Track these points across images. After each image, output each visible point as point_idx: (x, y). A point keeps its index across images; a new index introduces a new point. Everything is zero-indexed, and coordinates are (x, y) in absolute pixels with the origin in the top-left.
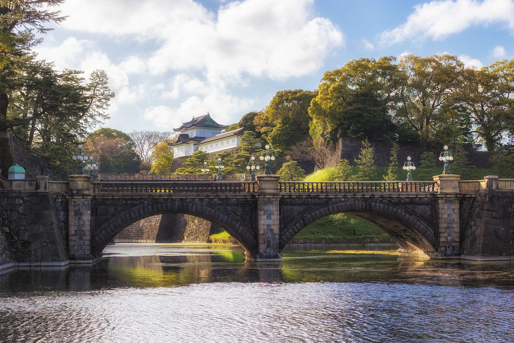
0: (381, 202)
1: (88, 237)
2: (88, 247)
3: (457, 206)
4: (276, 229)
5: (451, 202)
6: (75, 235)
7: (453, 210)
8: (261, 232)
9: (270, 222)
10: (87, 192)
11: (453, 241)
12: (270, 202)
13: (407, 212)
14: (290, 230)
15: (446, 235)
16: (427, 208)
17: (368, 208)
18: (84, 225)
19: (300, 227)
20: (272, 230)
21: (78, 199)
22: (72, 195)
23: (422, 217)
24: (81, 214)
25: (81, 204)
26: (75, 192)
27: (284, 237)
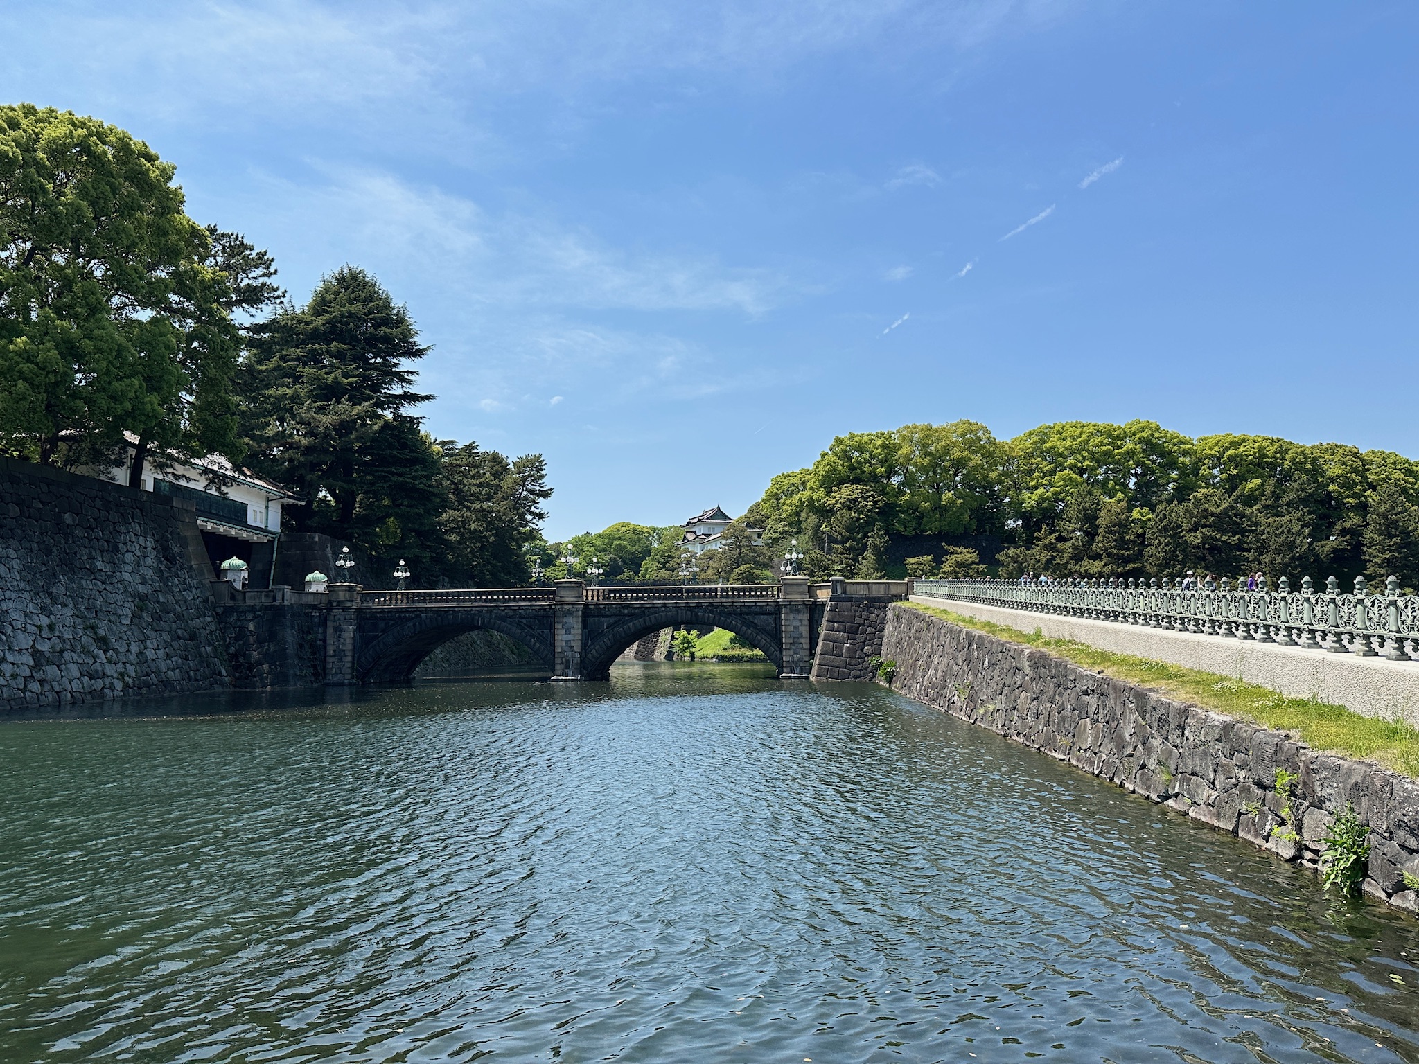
0: (711, 611)
1: (349, 659)
2: (349, 671)
3: (807, 616)
4: (577, 646)
5: (798, 611)
6: (334, 656)
7: (801, 620)
8: (558, 650)
9: (570, 637)
10: (349, 604)
11: (800, 660)
12: (569, 613)
13: (743, 623)
14: (597, 647)
15: (792, 652)
16: (770, 619)
17: (694, 619)
18: (344, 644)
19: (609, 644)
20: (572, 647)
21: (337, 612)
22: (330, 608)
23: (763, 631)
24: (341, 631)
25: (342, 618)
26: (335, 604)
27: (589, 656)
